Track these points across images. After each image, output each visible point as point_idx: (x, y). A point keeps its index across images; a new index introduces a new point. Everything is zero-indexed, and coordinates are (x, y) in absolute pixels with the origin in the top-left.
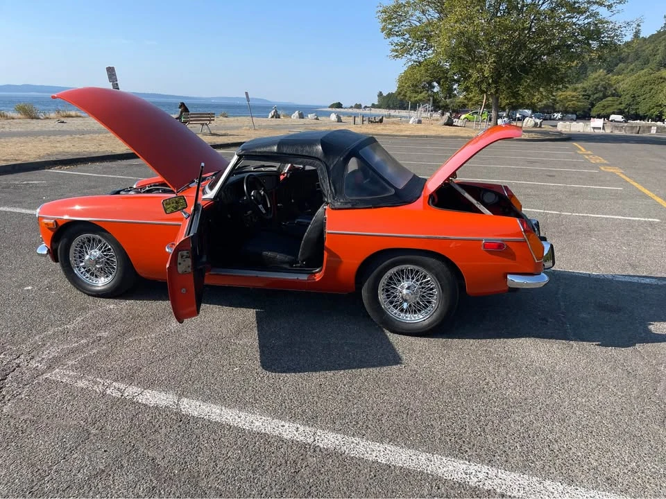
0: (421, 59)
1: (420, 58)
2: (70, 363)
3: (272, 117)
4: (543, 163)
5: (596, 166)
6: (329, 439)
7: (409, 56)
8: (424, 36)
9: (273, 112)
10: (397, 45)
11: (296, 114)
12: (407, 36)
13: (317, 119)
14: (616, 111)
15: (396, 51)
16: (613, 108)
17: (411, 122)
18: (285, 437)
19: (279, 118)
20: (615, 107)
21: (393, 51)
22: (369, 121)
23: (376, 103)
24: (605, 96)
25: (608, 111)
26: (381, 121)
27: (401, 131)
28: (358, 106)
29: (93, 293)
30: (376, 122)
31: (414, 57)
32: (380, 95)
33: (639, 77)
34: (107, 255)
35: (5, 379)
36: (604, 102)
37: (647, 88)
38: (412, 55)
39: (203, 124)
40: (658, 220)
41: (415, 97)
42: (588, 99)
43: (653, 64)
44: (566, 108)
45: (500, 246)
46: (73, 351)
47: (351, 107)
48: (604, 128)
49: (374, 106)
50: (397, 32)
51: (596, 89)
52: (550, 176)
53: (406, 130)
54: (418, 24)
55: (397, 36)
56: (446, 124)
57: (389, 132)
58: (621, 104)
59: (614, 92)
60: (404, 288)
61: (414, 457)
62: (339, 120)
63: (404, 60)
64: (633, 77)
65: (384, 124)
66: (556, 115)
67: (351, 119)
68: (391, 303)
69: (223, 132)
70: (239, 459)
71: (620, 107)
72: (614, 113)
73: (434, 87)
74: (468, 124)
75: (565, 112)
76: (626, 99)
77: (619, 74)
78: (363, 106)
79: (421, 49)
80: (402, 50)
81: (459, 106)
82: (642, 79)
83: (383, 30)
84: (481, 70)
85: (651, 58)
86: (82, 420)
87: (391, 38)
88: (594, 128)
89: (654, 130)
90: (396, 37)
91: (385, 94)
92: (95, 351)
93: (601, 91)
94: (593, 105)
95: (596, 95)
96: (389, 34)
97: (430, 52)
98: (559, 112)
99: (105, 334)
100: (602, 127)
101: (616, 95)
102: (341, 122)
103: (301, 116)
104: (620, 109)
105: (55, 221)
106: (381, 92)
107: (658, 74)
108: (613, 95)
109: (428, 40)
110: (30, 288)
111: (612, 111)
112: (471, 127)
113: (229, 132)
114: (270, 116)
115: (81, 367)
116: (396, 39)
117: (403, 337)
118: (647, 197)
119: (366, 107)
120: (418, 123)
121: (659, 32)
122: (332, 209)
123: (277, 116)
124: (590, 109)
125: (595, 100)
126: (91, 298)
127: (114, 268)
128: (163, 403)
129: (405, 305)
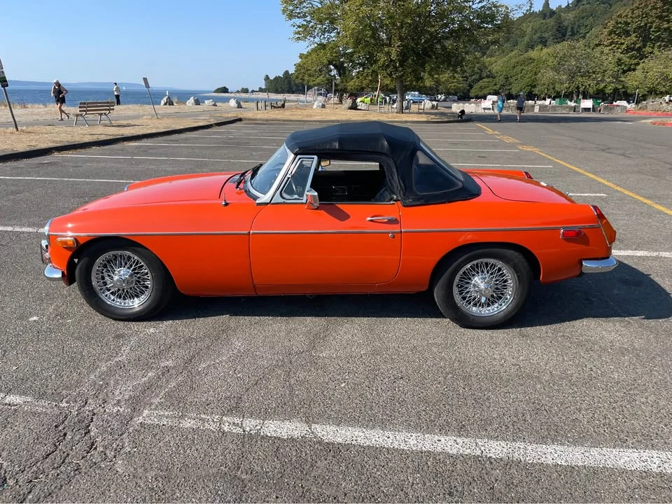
0: (325, 42)
1: (323, 41)
2: (156, 401)
3: (165, 104)
4: (465, 144)
5: (513, 146)
6: (496, 449)
7: (312, 39)
8: (328, 18)
9: (165, 99)
10: (299, 27)
11: (192, 100)
12: (308, 18)
13: (215, 105)
14: (492, 91)
15: (298, 33)
16: (488, 89)
17: (315, 107)
18: (451, 452)
19: (173, 105)
20: (491, 87)
21: (296, 33)
22: (272, 106)
23: (264, 87)
24: (481, 78)
25: (485, 91)
26: (283, 106)
27: (311, 116)
28: (245, 91)
29: (121, 317)
30: (278, 107)
31: (317, 40)
32: (267, 78)
33: (511, 58)
34: (138, 273)
35: (89, 432)
36: (481, 83)
37: (518, 69)
38: (315, 37)
39: (101, 114)
40: (605, 195)
41: (313, 81)
42: (467, 81)
43: (521, 46)
44: (448, 90)
45: (579, 233)
46: (149, 387)
47: (238, 92)
48: (493, 109)
49: (261, 90)
50: (299, 13)
51: (473, 71)
52: (482, 157)
53: (315, 116)
54: (320, 6)
55: (299, 18)
56: (351, 108)
57: (299, 118)
58: (495, 85)
59: (489, 73)
60: (479, 282)
61: (587, 454)
62: (239, 106)
63: (307, 43)
64: (505, 59)
65: (288, 109)
66: (439, 96)
67: (253, 105)
68: (464, 298)
69: (125, 122)
70: (425, 484)
71: (495, 88)
72: (490, 94)
73: (331, 71)
74: (372, 107)
75: (448, 93)
76: (500, 80)
77: (491, 56)
78: (250, 91)
79: (324, 32)
80: (305, 32)
81: (357, 89)
82: (514, 60)
83: (284, 11)
84: (388, 54)
85: (520, 40)
86: (221, 466)
87: (293, 20)
88: (485, 109)
89: (537, 109)
90: (297, 19)
91: (272, 78)
92: (174, 384)
93: (478, 73)
94: (471, 87)
95: (474, 77)
96: (290, 16)
97: (333, 35)
98: (442, 93)
99: (170, 363)
100: (491, 107)
101: (491, 76)
102: (241, 108)
103: (197, 102)
104: (495, 90)
105: (76, 239)
106: (267, 76)
107: (526, 55)
108: (488, 77)
109: (332, 23)
110: (35, 318)
111: (488, 92)
112: (374, 111)
113: (130, 122)
114: (163, 102)
115: (173, 404)
116: (299, 21)
117: (479, 331)
118: (577, 173)
119: (253, 91)
120: (322, 107)
121: (525, 15)
122: (404, 206)
123: (170, 103)
124: (469, 91)
125: (473, 81)
126: (121, 323)
127: (147, 287)
128: (296, 434)
129: (483, 300)
